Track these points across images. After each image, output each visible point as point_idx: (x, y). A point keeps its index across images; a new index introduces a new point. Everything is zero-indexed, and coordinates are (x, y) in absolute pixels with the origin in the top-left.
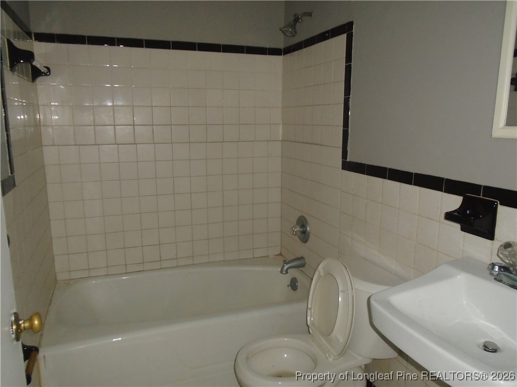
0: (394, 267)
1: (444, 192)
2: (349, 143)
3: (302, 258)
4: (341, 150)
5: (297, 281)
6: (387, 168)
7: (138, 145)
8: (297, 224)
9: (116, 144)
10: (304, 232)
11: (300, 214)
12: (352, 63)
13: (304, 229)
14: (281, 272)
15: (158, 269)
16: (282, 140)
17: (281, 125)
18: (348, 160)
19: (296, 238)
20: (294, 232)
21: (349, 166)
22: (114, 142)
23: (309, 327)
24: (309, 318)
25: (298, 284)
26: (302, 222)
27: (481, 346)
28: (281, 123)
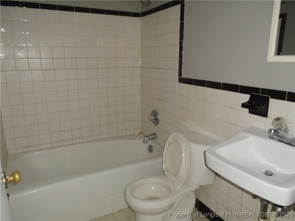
0: (210, 136)
1: (239, 93)
2: (182, 68)
3: (155, 134)
4: (178, 72)
5: (152, 147)
6: (206, 81)
7: (56, 70)
8: (152, 114)
9: (42, 70)
10: (156, 119)
11: (153, 109)
12: (184, 21)
13: (156, 117)
14: (144, 142)
15: (71, 144)
16: (141, 67)
17: (140, 59)
18: (182, 77)
19: (151, 122)
20: (150, 119)
21: (183, 80)
22: (41, 69)
23: (164, 171)
24: (164, 166)
25: (153, 149)
26: (155, 114)
27: (264, 173)
28: (140, 57)
